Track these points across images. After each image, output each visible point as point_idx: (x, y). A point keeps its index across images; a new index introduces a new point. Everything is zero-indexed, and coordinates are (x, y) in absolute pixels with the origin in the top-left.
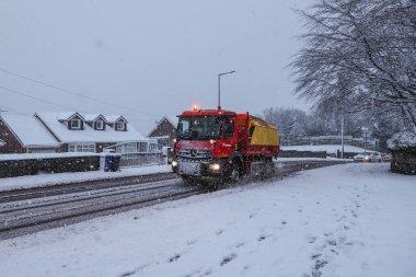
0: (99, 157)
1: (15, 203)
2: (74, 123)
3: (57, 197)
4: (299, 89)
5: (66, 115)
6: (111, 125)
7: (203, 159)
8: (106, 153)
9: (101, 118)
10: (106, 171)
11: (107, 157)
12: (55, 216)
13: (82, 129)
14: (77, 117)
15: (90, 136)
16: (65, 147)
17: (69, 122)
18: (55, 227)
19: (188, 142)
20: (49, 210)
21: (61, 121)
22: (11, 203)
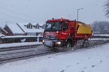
0: (37, 37)
1: (11, 51)
2: (29, 26)
3: (24, 50)
4: (107, 14)
5: (26, 24)
6: (41, 27)
7: (54, 39)
8: (39, 36)
9: (37, 25)
10: (39, 42)
11: (39, 37)
12: (23, 56)
13: (32, 28)
14: (30, 24)
15: (34, 30)
16: (26, 34)
17: (28, 26)
18: (23, 59)
19: (48, 32)
20: (21, 54)
21: (25, 26)
22: (10, 51)
